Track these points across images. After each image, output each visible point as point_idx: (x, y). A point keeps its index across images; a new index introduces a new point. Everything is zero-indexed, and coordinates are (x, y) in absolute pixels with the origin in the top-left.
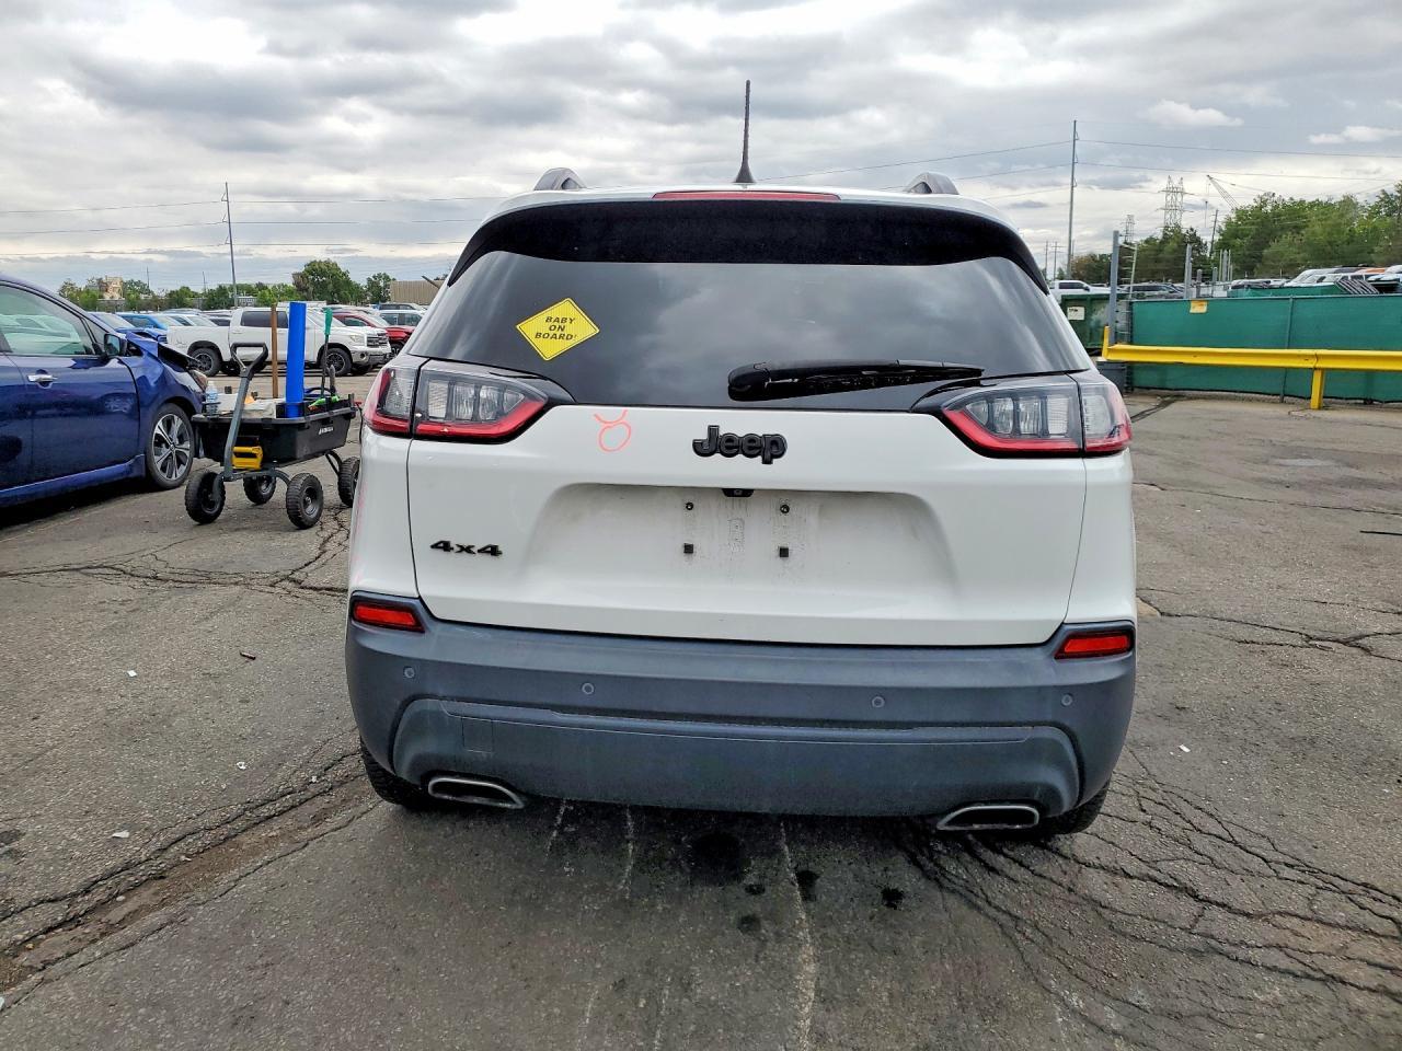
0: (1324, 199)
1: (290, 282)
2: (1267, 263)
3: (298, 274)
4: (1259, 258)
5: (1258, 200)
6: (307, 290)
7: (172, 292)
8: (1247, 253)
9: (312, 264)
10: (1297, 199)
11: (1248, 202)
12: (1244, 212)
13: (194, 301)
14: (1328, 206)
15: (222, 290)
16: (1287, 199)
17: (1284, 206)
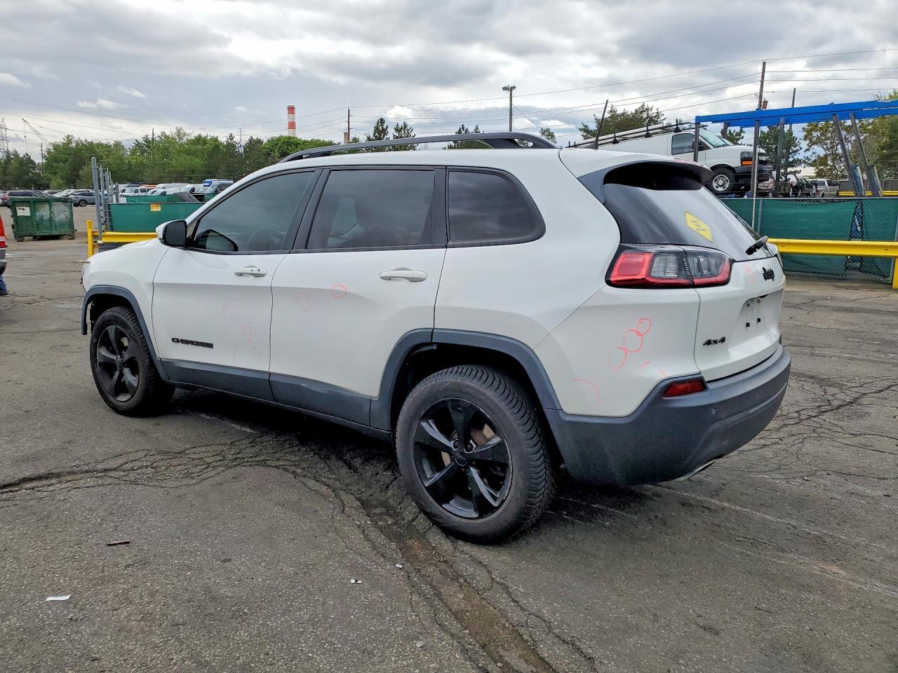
0: (104, 142)
2: (83, 179)
4: (78, 176)
5: (66, 139)
8: (69, 172)
10: (89, 140)
11: (60, 140)
12: (58, 146)
14: (107, 146)
16: (83, 140)
17: (83, 145)
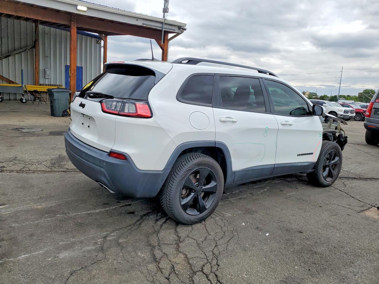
1: (357, 95)
3: (360, 93)
6: (362, 98)
7: (321, 96)
9: (366, 90)
13: (327, 99)
15: (335, 97)
